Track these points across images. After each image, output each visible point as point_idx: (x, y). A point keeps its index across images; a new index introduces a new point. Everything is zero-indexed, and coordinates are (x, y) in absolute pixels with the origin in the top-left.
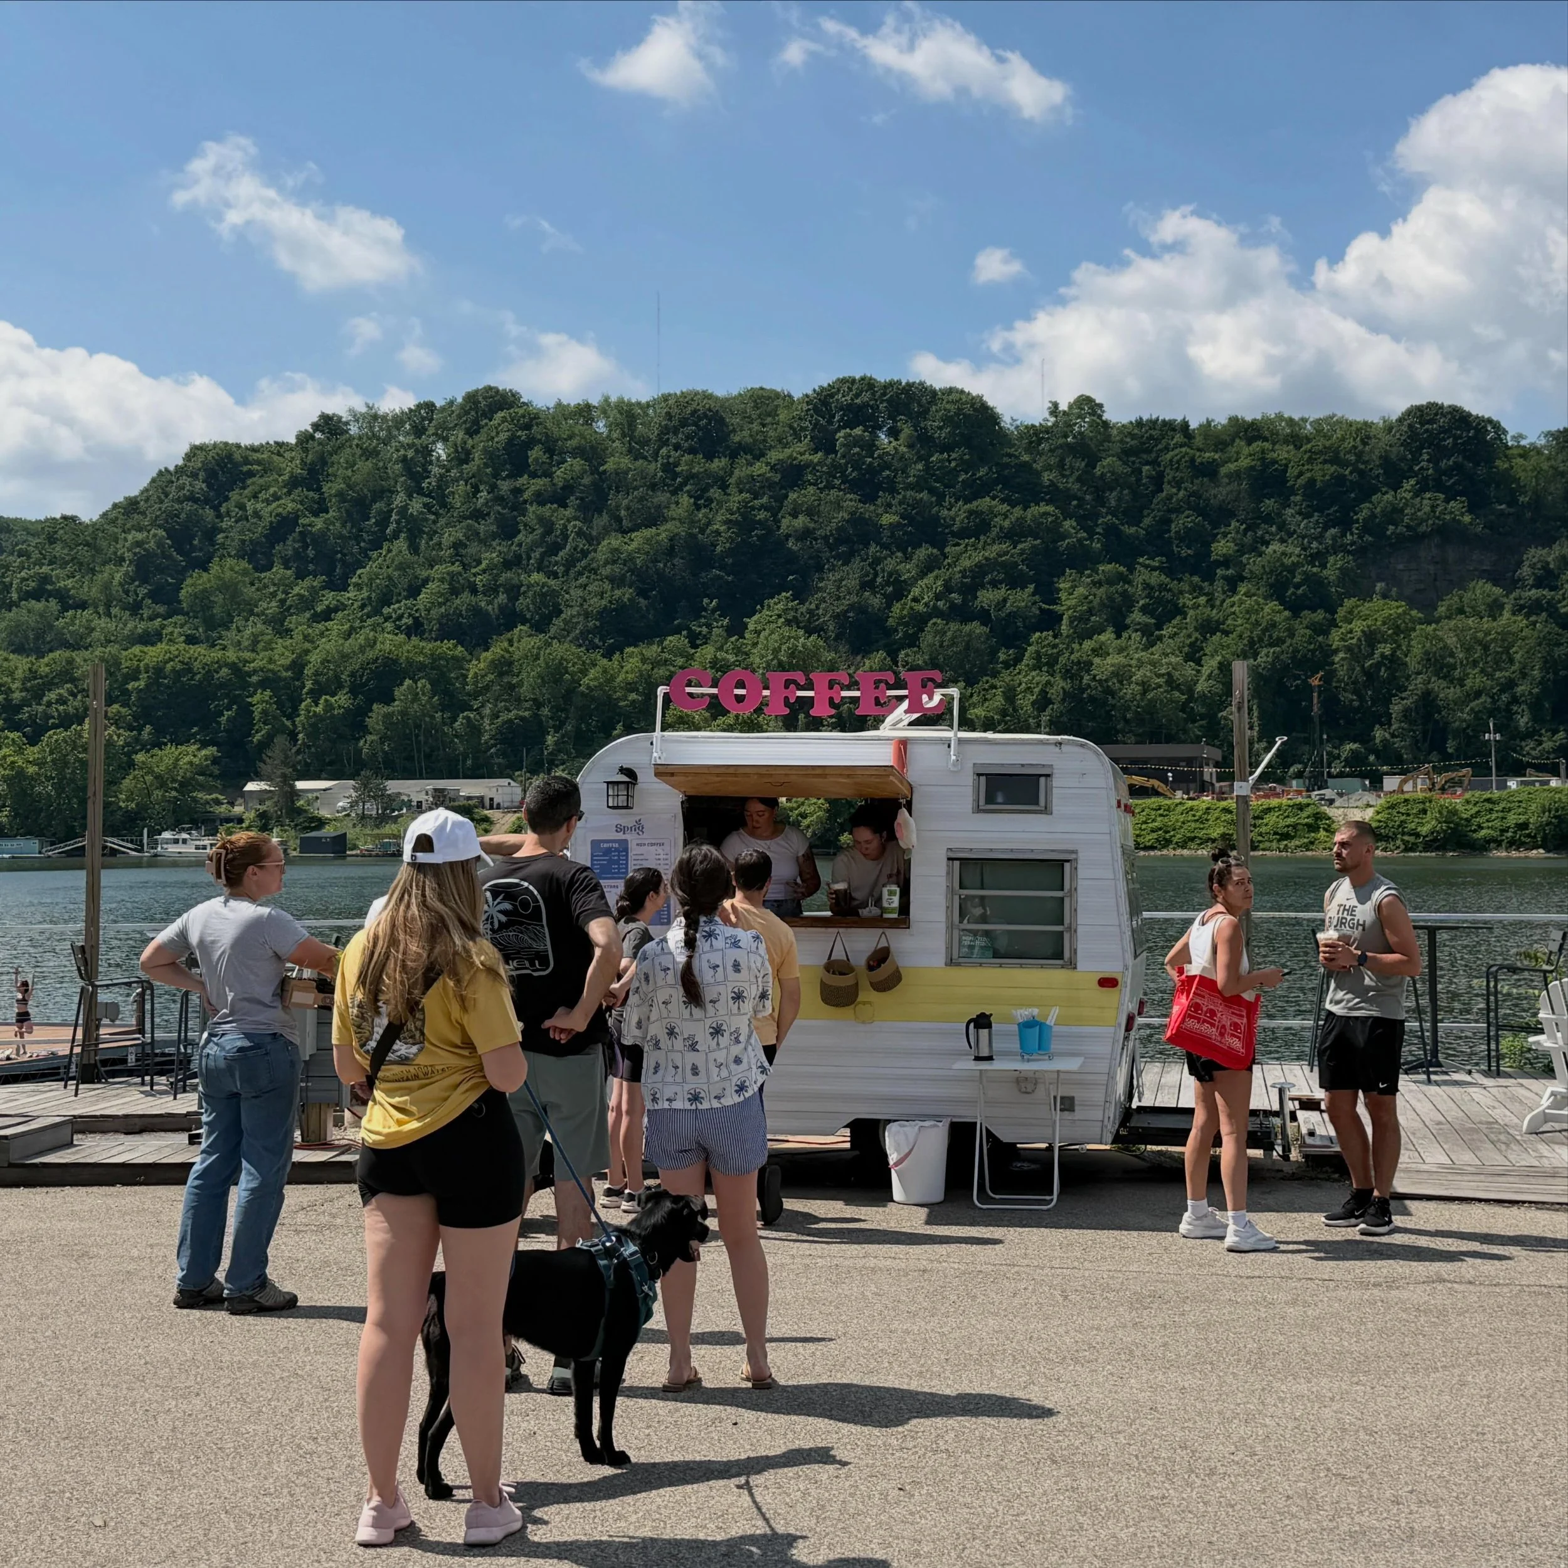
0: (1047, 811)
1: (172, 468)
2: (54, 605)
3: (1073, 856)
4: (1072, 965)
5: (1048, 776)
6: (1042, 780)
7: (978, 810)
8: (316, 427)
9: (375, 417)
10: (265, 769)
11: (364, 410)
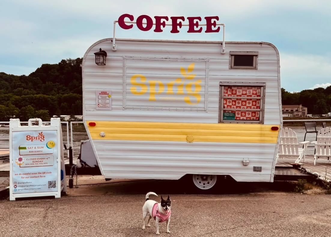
0: (256, 68)
1: (40, 68)
2: (22, 89)
3: (264, 85)
4: (262, 123)
5: (256, 56)
6: (254, 57)
7: (231, 68)
8: (62, 62)
9: (71, 60)
10: (56, 113)
11: (69, 59)
